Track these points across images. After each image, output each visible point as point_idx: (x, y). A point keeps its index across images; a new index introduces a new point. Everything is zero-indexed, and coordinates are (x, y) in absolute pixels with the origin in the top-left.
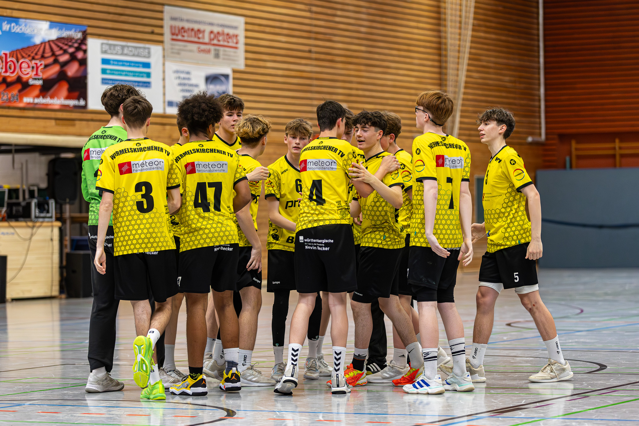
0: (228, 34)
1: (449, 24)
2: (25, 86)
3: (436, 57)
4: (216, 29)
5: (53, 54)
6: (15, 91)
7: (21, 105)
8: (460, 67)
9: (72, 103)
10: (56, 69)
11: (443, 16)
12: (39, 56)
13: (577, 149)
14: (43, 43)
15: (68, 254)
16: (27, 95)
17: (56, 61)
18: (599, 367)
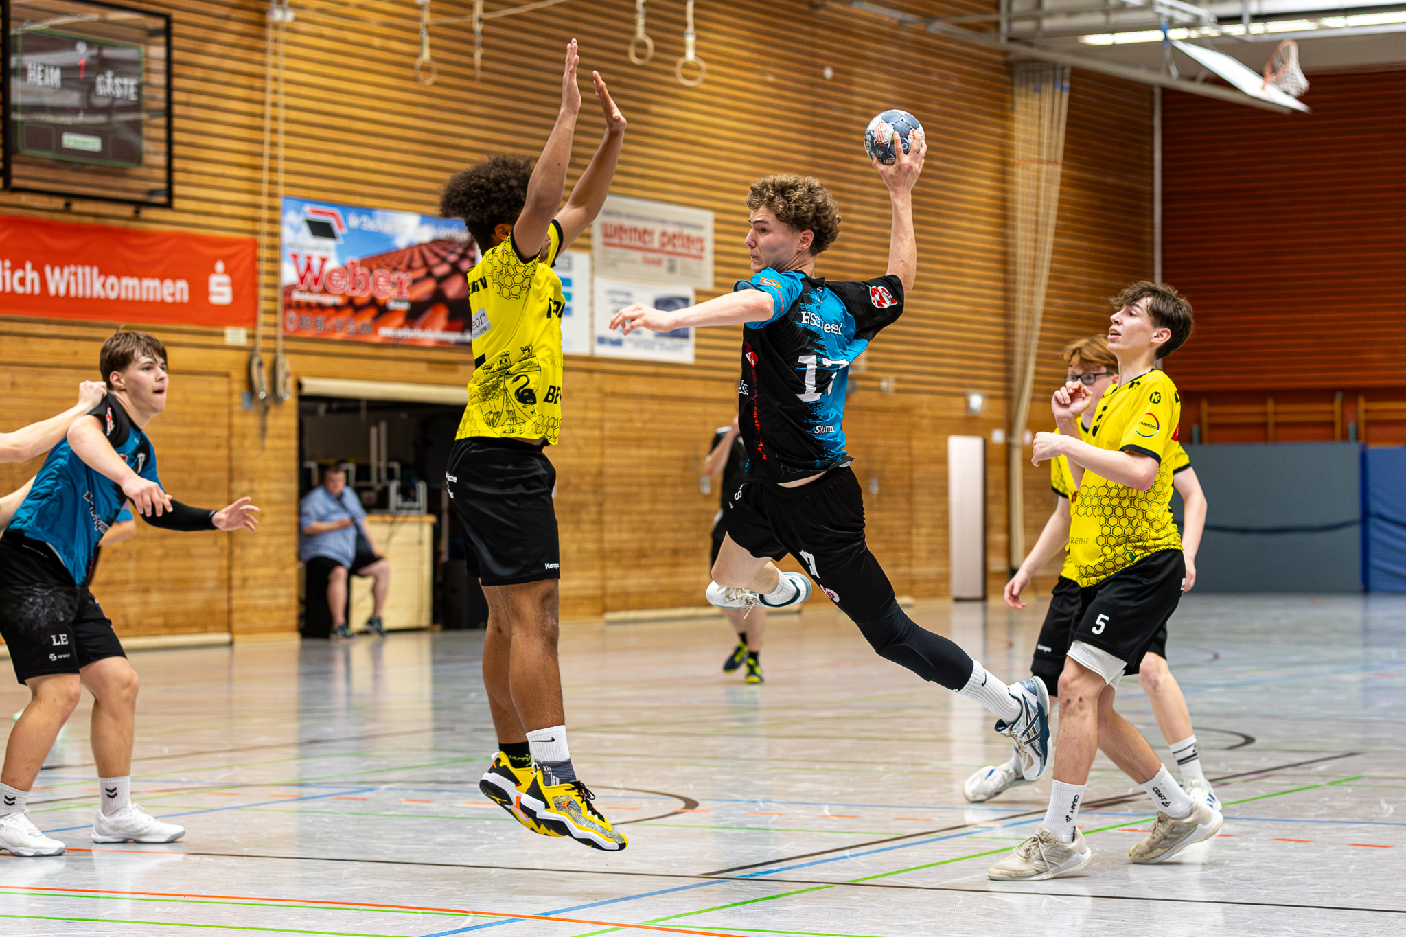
0: (688, 238)
1: (1019, 224)
2: (381, 311)
3: (1000, 275)
4: (671, 230)
5: (425, 263)
6: (367, 318)
7: (376, 339)
8: (1036, 289)
9: (453, 337)
10: (428, 287)
11: (1010, 213)
12: (403, 266)
13: (1210, 415)
14: (411, 248)
15: (445, 565)
16: (385, 325)
17: (429, 275)
18: (1242, 740)
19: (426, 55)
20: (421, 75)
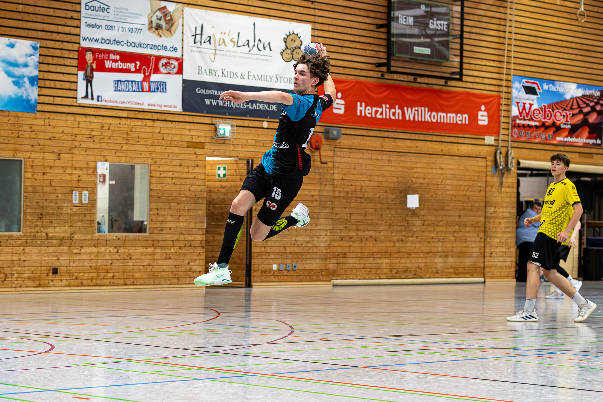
2: (557, 129)
5: (579, 107)
6: (551, 132)
7: (555, 142)
9: (591, 141)
10: (581, 117)
12: (569, 108)
14: (572, 99)
15: (584, 249)
16: (559, 136)
17: (581, 112)
19: (582, 8)
20: (579, 18)
